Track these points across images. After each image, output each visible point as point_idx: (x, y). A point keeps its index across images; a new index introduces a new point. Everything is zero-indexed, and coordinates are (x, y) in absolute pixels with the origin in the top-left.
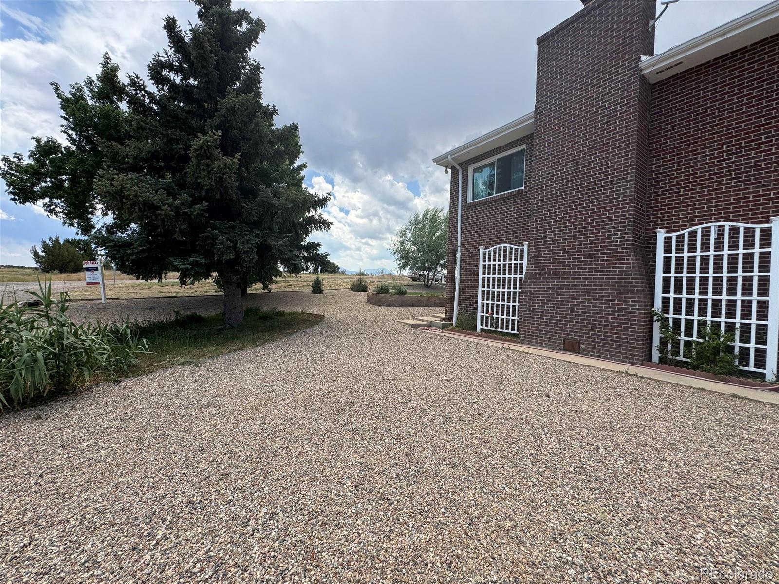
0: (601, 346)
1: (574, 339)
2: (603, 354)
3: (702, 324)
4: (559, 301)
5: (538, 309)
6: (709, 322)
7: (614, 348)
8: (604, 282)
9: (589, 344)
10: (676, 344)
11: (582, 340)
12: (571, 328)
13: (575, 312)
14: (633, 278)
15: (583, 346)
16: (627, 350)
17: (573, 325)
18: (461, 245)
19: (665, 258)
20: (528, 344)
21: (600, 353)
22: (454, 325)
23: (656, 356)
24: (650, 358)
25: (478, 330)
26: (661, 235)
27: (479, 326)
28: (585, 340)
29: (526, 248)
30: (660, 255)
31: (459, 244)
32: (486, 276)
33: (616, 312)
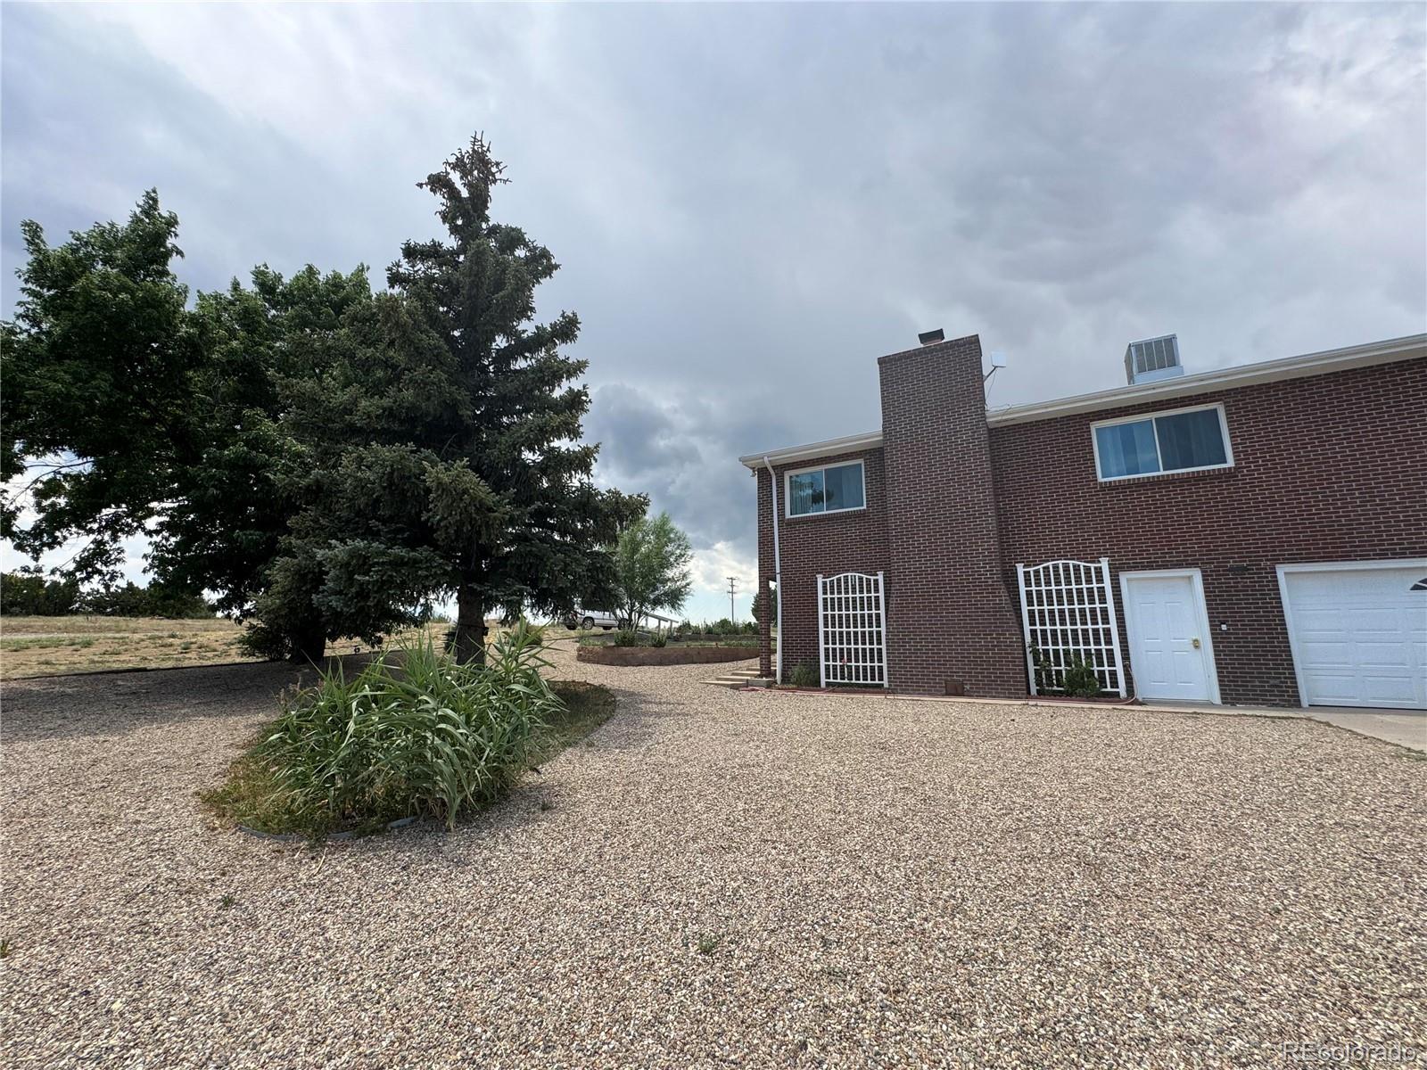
0: (985, 685)
1: (956, 681)
2: (989, 693)
3: (1067, 652)
4: (934, 639)
5: (910, 650)
6: (1072, 651)
7: (999, 685)
8: (980, 616)
9: (973, 684)
10: (1049, 676)
11: (965, 680)
12: (952, 668)
13: (954, 650)
14: (1006, 611)
15: (968, 687)
16: (1011, 685)
17: (954, 665)
18: (781, 572)
19: (1027, 591)
20: (902, 693)
21: (986, 692)
22: (779, 682)
23: (1034, 689)
24: (1029, 693)
25: (823, 685)
26: (1020, 569)
27: (823, 680)
28: (968, 680)
29: (880, 578)
30: (1023, 589)
31: (778, 571)
32: (829, 612)
33: (996, 646)
